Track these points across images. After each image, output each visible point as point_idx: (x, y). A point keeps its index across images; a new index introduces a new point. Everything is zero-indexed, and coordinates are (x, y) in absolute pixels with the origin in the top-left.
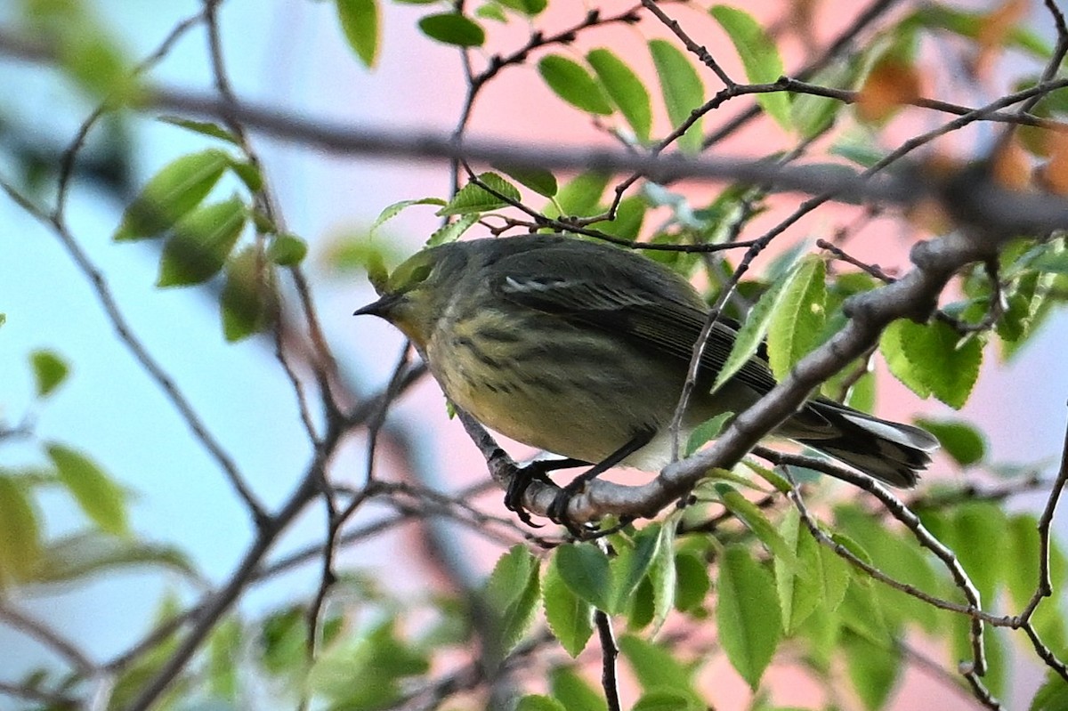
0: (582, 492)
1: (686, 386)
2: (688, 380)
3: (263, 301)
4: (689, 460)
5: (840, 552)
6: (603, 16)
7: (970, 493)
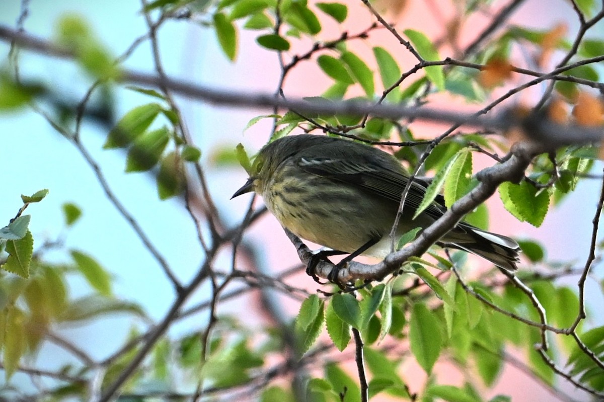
0: (345, 267)
1: (398, 215)
2: (399, 211)
3: (179, 179)
4: (400, 251)
5: (478, 297)
6: (350, 34)
7: (537, 276)
